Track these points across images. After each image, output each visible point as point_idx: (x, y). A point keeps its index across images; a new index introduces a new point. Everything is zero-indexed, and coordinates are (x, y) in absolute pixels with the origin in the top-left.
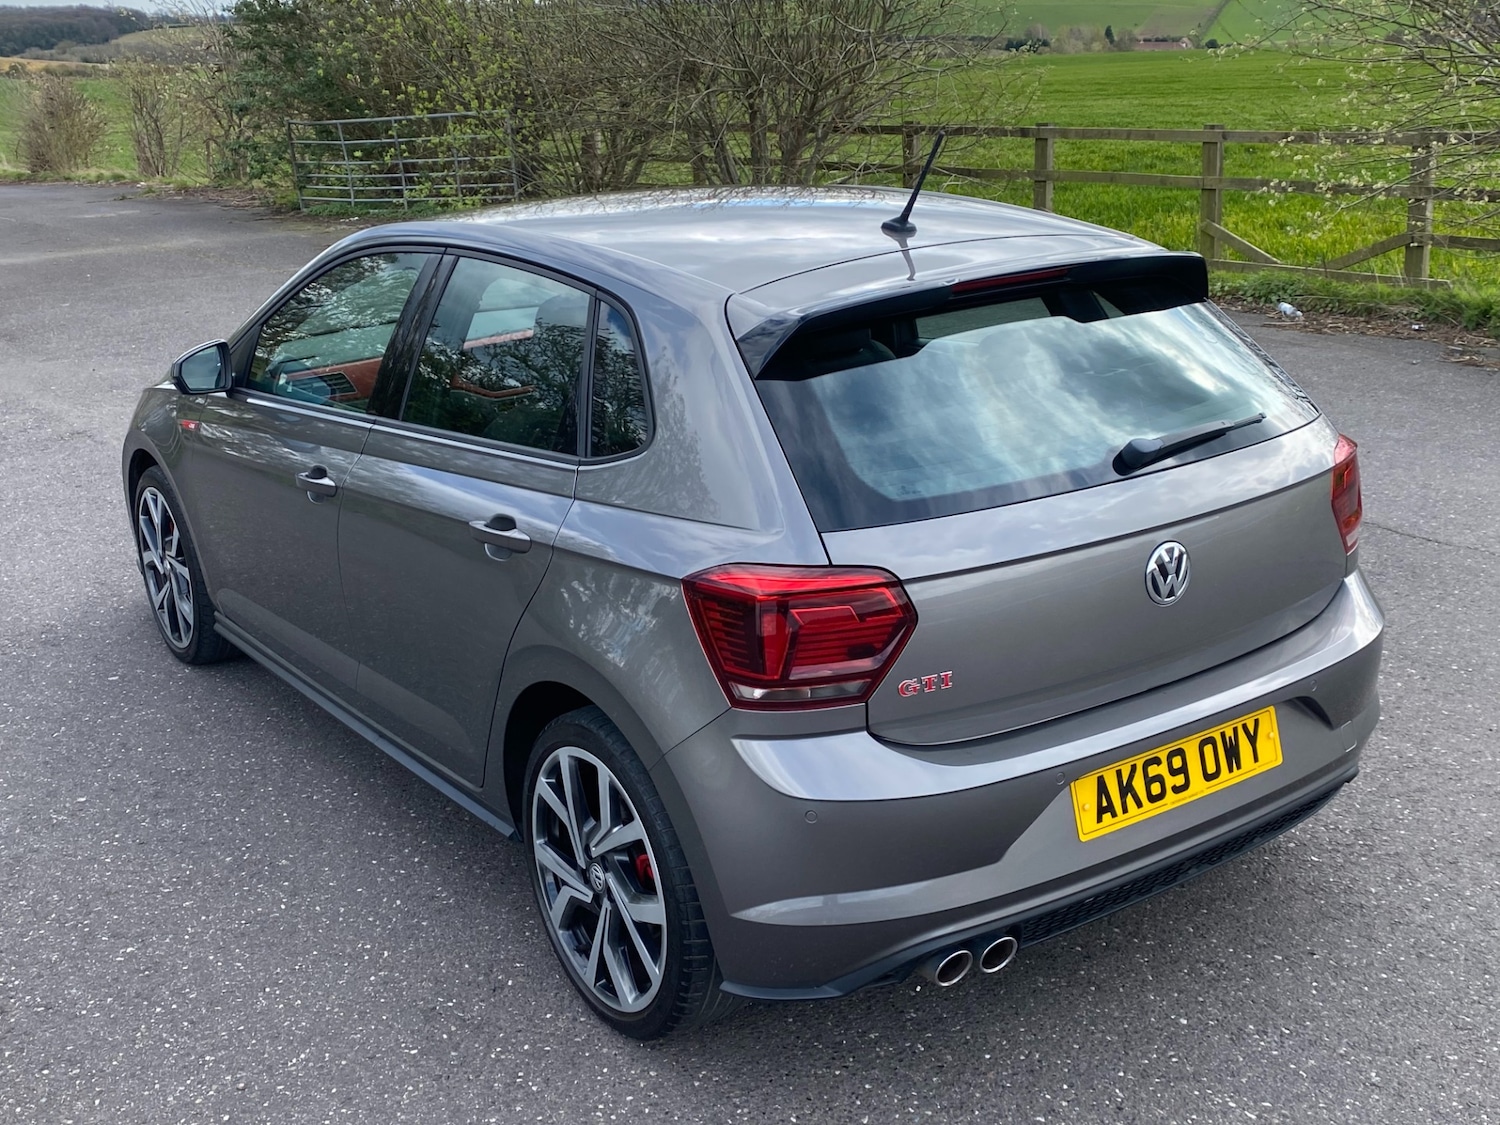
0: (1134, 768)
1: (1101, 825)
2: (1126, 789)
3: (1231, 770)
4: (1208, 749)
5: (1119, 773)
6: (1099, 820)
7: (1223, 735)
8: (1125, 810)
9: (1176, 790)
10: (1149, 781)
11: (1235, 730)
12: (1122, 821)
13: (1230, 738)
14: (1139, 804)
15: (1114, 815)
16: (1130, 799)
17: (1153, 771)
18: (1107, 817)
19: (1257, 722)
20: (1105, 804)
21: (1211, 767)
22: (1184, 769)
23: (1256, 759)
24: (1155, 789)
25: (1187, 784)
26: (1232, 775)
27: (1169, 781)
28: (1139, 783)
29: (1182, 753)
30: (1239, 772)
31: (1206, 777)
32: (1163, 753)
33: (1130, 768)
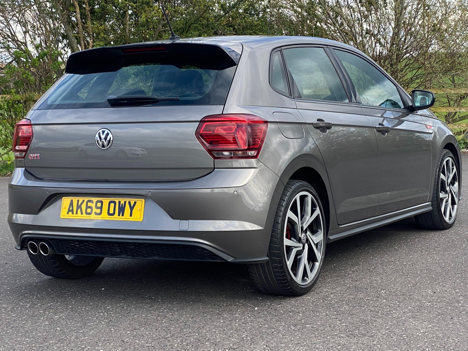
0: (83, 201)
1: (68, 215)
2: (79, 207)
3: (119, 215)
4: (112, 205)
5: (78, 201)
6: (68, 213)
7: (120, 202)
8: (77, 213)
9: (96, 213)
10: (87, 207)
11: (125, 202)
12: (74, 216)
13: (122, 204)
14: (82, 214)
15: (73, 213)
16: (79, 210)
17: (89, 204)
18: (70, 213)
19: (135, 203)
20: (71, 209)
21: (111, 211)
22: (101, 208)
23: (131, 215)
24: (89, 210)
25: (100, 213)
26: (119, 217)
27: (95, 210)
28: (84, 207)
29: (102, 202)
30: (122, 217)
31: (109, 214)
32: (95, 200)
33: (82, 201)
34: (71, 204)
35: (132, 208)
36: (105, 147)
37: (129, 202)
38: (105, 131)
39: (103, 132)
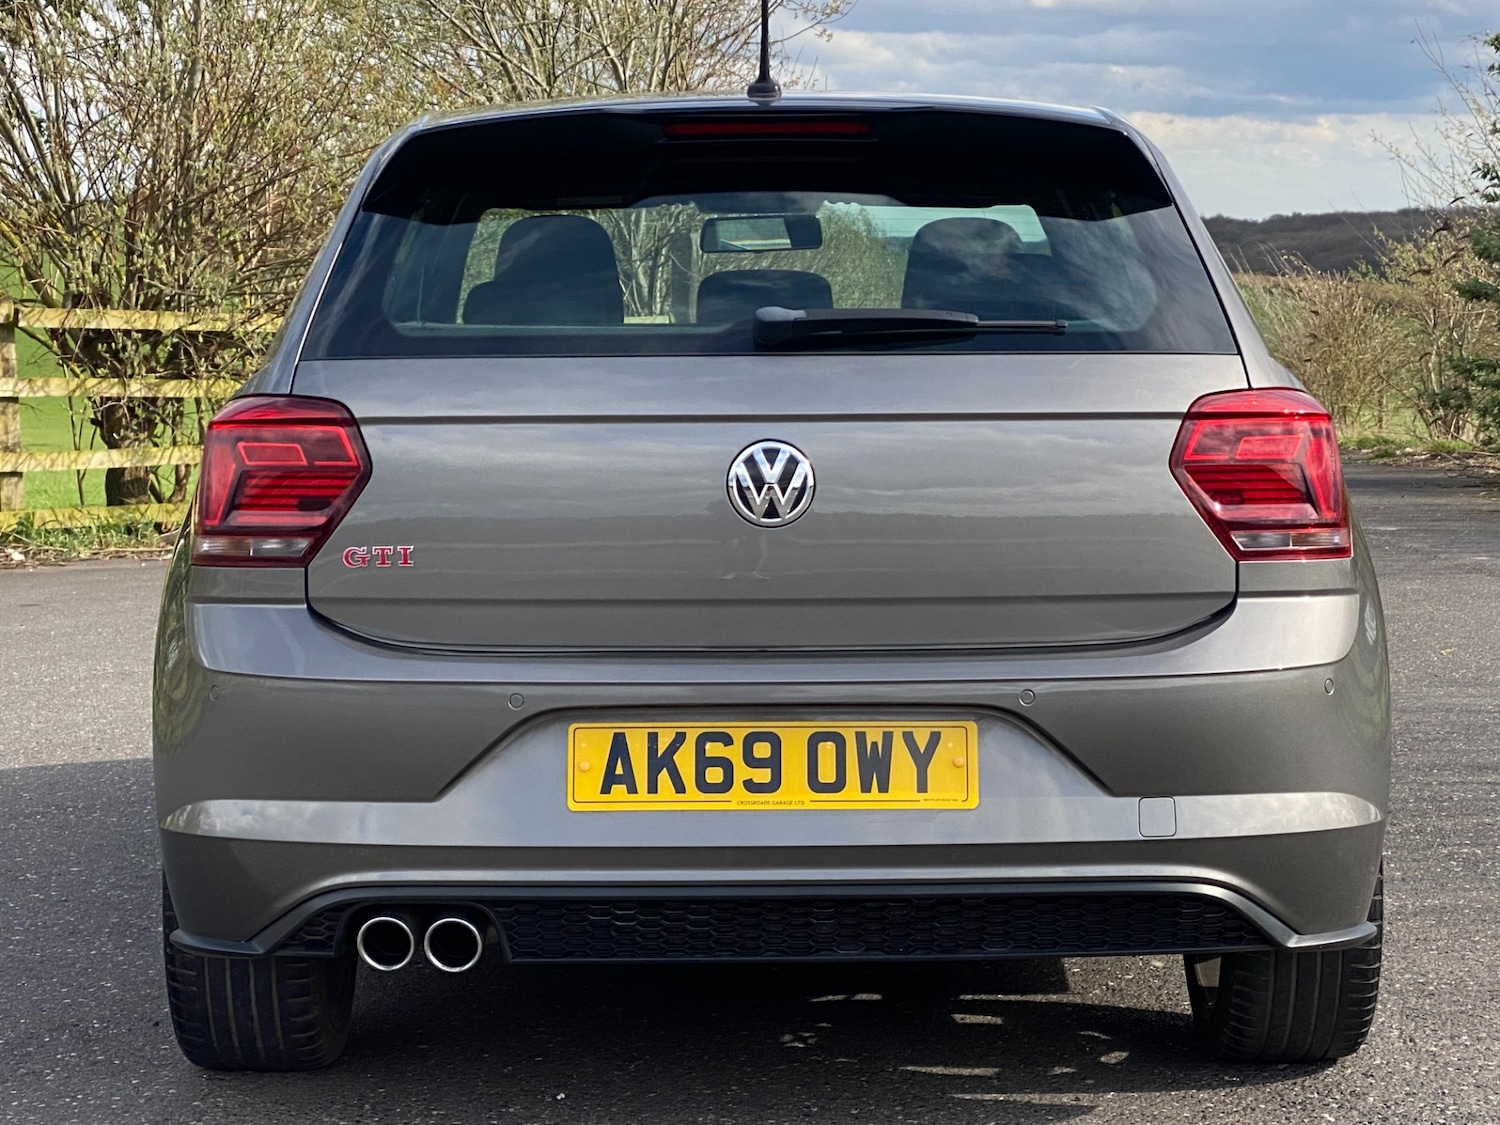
0: (680, 738)
1: (606, 797)
2: (661, 762)
3: (866, 788)
4: (827, 750)
5: (653, 739)
6: (606, 790)
7: (861, 737)
8: (653, 788)
9: (750, 785)
10: (703, 762)
11: (888, 737)
12: (643, 800)
13: (875, 744)
14: (680, 788)
15: (633, 789)
16: (664, 777)
17: (713, 749)
18: (619, 790)
19: (935, 739)
20: (619, 770)
21: (827, 774)
22: (774, 763)
23: (922, 787)
24: (714, 775)
25: (774, 785)
26: (866, 796)
27: (742, 772)
28: (685, 760)
29: (775, 741)
30: (883, 796)
31: (815, 785)
32: (739, 731)
33: (674, 736)
34: (619, 748)
35: (922, 760)
36: (779, 517)
37: (904, 733)
38: (777, 451)
39: (771, 455)
